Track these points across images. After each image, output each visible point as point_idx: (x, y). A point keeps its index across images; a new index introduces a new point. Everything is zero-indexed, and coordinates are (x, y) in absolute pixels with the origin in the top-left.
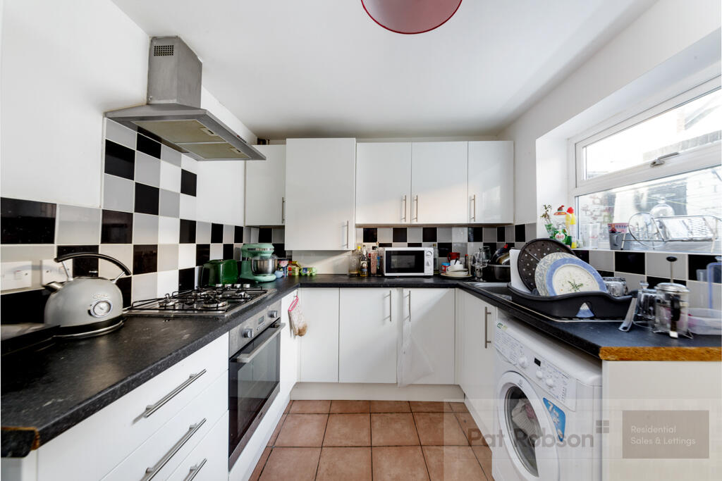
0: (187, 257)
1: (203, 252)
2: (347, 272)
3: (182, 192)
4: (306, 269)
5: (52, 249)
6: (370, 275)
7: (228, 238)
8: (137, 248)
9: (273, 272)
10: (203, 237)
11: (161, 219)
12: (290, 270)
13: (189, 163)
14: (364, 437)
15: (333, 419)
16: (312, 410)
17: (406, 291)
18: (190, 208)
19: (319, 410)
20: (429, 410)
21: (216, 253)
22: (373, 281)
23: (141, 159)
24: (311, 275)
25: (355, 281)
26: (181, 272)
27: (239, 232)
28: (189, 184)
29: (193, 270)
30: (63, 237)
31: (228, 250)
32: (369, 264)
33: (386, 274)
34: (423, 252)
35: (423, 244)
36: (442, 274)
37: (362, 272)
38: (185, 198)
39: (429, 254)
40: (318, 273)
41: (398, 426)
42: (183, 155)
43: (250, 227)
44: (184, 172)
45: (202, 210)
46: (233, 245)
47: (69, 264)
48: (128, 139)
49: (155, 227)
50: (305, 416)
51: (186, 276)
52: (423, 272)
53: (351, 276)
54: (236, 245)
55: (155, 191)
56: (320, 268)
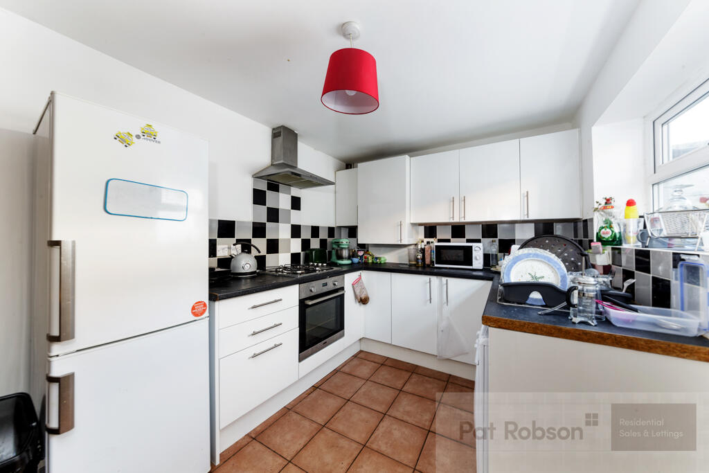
0: (296, 246)
1: (306, 244)
2: (408, 263)
3: (292, 208)
4: (377, 258)
5: (233, 240)
6: (424, 265)
7: (323, 235)
8: (268, 241)
9: (349, 258)
10: (306, 234)
11: (281, 225)
12: (366, 258)
13: (295, 192)
14: (399, 384)
15: (383, 368)
16: (372, 359)
17: (444, 279)
18: (297, 218)
19: (376, 360)
20: (465, 384)
21: (315, 244)
22: (428, 270)
23: (269, 194)
24: (380, 263)
25: (413, 268)
26: (292, 255)
27: (331, 231)
28: (296, 204)
29: (300, 253)
30: (239, 235)
31: (323, 242)
32: (424, 256)
33: (436, 265)
34: (471, 247)
35: (482, 240)
36: (492, 269)
37: (418, 263)
38: (293, 212)
39: (477, 249)
40: (387, 261)
41: (429, 386)
42: (292, 188)
43: (340, 227)
44: (293, 197)
45: (304, 218)
46: (326, 240)
47: (239, 246)
48: (263, 186)
49: (277, 229)
50: (366, 361)
51: (295, 257)
52: (471, 265)
53: (410, 265)
54: (330, 240)
55: (277, 210)
56: (389, 258)
